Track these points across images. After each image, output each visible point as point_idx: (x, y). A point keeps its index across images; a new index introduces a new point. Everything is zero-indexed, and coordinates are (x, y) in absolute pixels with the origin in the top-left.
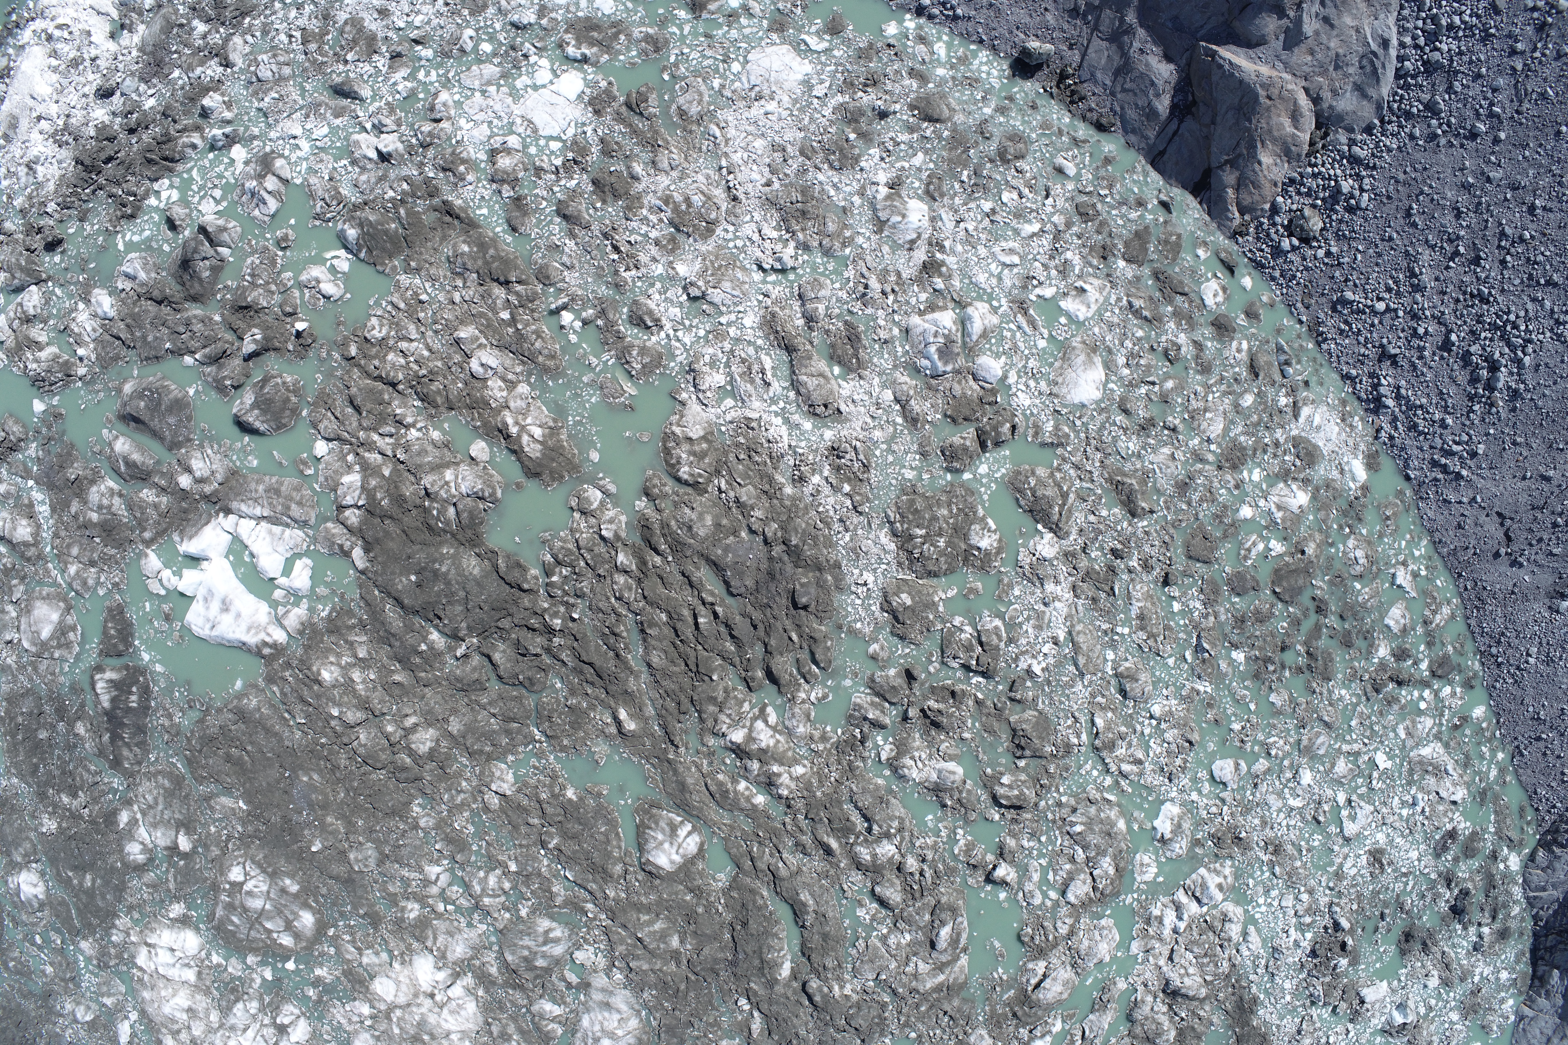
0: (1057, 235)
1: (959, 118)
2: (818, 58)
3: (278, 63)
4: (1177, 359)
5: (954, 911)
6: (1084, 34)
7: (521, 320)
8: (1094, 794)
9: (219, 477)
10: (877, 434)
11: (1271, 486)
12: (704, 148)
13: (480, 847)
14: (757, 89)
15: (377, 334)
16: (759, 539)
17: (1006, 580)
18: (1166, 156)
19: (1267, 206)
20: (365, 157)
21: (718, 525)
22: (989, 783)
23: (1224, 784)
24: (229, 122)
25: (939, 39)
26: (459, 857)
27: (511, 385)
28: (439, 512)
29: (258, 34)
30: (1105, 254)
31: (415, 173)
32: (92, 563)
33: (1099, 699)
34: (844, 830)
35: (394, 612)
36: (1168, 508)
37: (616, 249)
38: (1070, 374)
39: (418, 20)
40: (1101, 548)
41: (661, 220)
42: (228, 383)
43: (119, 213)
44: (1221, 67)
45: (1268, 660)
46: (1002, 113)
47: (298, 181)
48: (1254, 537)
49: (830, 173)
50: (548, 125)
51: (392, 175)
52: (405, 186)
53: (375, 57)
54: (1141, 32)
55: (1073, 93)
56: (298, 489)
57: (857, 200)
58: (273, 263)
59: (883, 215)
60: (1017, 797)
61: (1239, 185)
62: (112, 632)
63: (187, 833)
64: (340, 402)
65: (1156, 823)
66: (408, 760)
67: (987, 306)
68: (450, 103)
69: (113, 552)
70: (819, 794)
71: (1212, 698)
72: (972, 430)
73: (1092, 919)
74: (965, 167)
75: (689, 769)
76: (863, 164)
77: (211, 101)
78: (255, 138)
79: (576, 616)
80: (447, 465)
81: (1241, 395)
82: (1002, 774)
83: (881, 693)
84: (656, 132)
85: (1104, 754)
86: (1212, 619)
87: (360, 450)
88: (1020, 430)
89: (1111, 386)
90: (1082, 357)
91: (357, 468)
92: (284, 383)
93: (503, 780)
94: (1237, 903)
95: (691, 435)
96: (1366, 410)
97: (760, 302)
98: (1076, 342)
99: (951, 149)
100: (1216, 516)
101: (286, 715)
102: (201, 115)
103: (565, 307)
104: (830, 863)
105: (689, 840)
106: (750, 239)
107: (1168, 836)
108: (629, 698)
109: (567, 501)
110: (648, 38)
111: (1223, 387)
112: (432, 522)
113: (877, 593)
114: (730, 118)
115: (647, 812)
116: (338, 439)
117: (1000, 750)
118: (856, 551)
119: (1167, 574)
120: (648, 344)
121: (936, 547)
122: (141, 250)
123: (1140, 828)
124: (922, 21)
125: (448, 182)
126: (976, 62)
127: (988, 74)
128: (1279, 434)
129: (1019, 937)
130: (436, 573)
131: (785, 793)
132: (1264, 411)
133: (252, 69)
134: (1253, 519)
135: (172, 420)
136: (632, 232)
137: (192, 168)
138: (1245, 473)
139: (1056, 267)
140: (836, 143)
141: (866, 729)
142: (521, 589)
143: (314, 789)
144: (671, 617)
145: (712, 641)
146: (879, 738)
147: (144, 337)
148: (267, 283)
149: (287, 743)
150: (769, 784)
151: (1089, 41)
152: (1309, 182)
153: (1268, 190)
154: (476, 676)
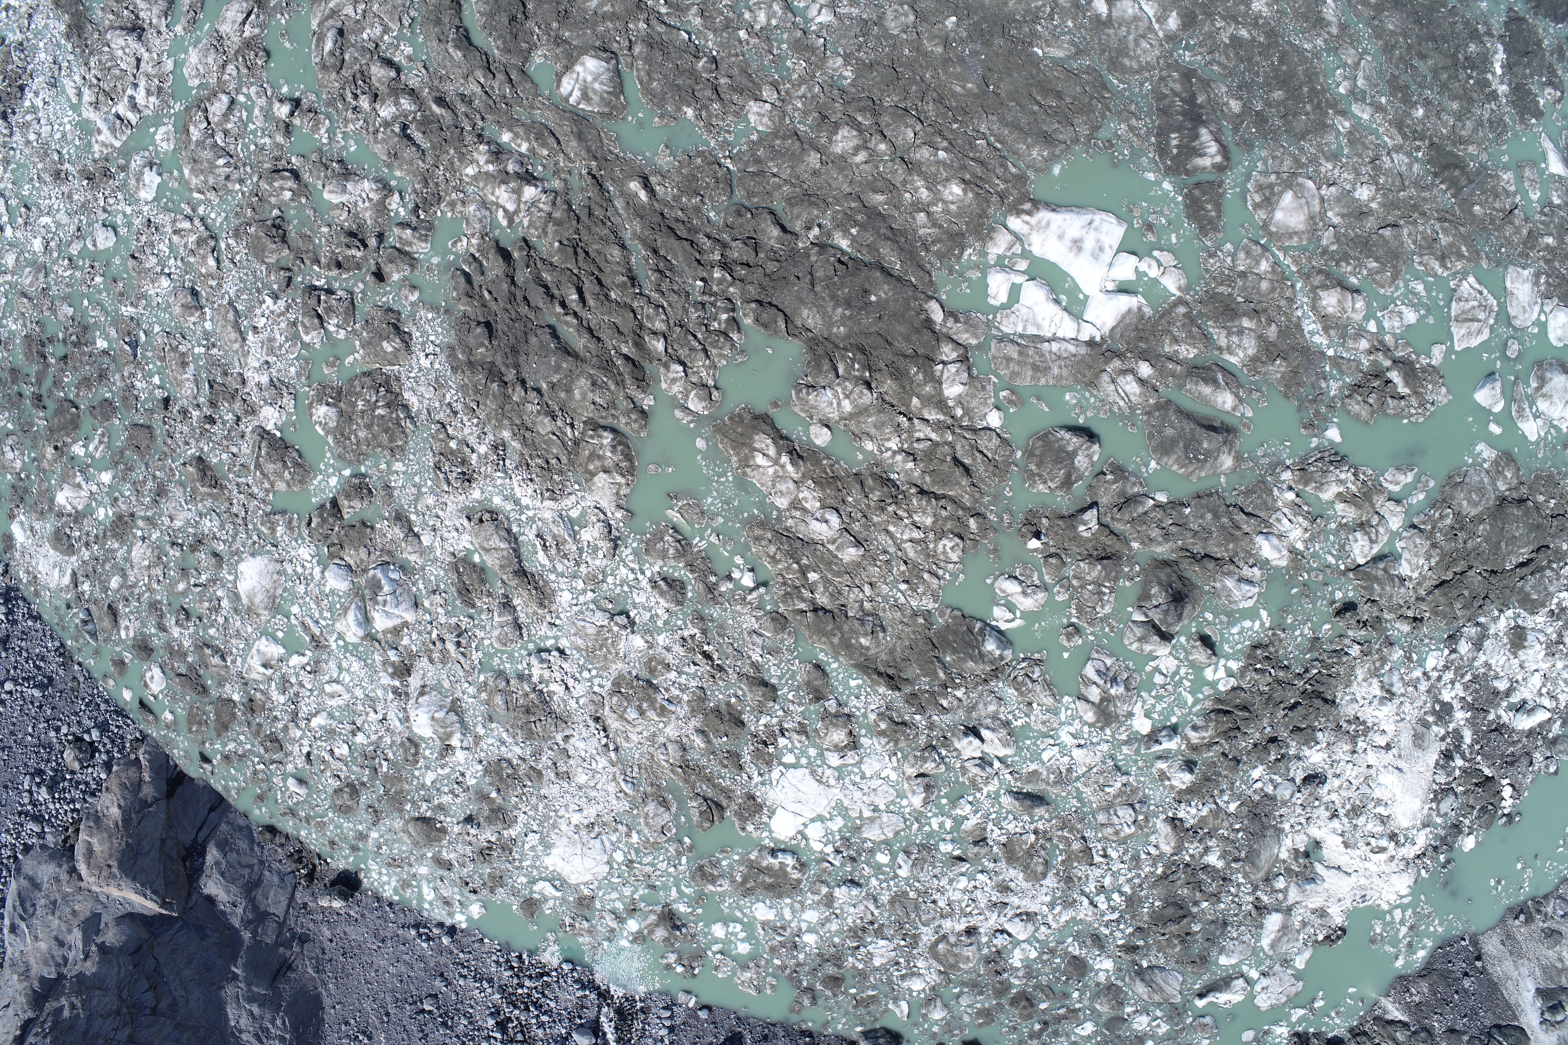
0: (294, 717)
1: (398, 824)
2: (540, 873)
3: (1112, 825)
4: (178, 612)
5: (324, 67)
6: (293, 919)
7: (794, 573)
8: (212, 196)
9: (1105, 377)
10: (431, 501)
11: (88, 505)
12: (636, 769)
13: (779, 48)
14: (593, 835)
15: (947, 543)
16: (530, 384)
17: (303, 379)
18: (209, 806)
19: (115, 768)
20: (993, 730)
21: (569, 391)
22: (302, 189)
23: (104, 225)
24: (1160, 758)
25: (431, 904)
26: (799, 34)
27: (796, 505)
28: (853, 367)
29: (1143, 856)
30: (251, 705)
31: (935, 718)
32: (1243, 275)
33: (214, 283)
34: (427, 123)
35: (890, 263)
36: (171, 469)
37: (707, 656)
38: (267, 583)
39: (963, 882)
40: (224, 423)
41: (667, 690)
42: (1109, 477)
43: (1272, 649)
44: (154, 892)
45: (77, 344)
46: (361, 833)
47: (1066, 699)
48: (98, 455)
49: (510, 755)
50: (799, 778)
51: (961, 714)
52: (945, 703)
53: (1003, 839)
54: (236, 922)
55: (300, 860)
56: (1014, 375)
57: (481, 731)
58: (1080, 609)
59: (452, 717)
60: (274, 180)
61: (139, 785)
62: (1209, 207)
63: (1098, 16)
64: (980, 469)
65: (158, 180)
66: (860, 119)
67: (348, 640)
68: (909, 795)
69: (1221, 289)
70: (452, 152)
71: (120, 302)
72: (346, 516)
73: (208, 83)
74: (386, 776)
75: (576, 155)
76: (480, 767)
77: (1183, 779)
78: (1126, 743)
79: (700, 283)
80: (851, 416)
81: (121, 587)
82: (292, 200)
83: (404, 255)
84: (686, 781)
85: (206, 234)
86: (126, 374)
87: (950, 421)
88: (304, 523)
89: (231, 578)
90: (257, 601)
91: (951, 403)
92: (1045, 482)
93: (759, 114)
94: (87, 121)
95: (605, 476)
96: (18, 590)
97: (558, 617)
98: (265, 615)
99: (402, 791)
100: (130, 469)
101: (999, 146)
102: (1195, 763)
103: (752, 590)
104: (438, 90)
105: (570, 88)
106: (576, 679)
107: (147, 169)
108: (638, 212)
109: (723, 395)
110: (713, 880)
111: (137, 591)
112: (859, 356)
113: (416, 348)
114: (615, 802)
115: (614, 107)
116: (975, 431)
117: (295, 222)
118: (439, 386)
119: (166, 408)
120: (660, 562)
121: (365, 400)
122: (1239, 611)
123: (171, 173)
124: (448, 922)
125: (898, 711)
126: (393, 884)
127: (380, 873)
128: (86, 554)
129: (268, 54)
130: (848, 304)
131: (483, 148)
132: (101, 575)
133: (1141, 817)
134: (100, 471)
135: (1169, 432)
136: (694, 676)
137: (1194, 704)
138: (110, 513)
139: (292, 685)
140: (508, 786)
141: (414, 219)
142: (760, 302)
143: (958, 77)
144: (607, 296)
145: (564, 279)
146: (403, 214)
147: (1216, 516)
148: (1083, 587)
149: (995, 118)
150: (498, 153)
151: (287, 911)
152: (77, 794)
153: (114, 783)
154: (795, 211)
